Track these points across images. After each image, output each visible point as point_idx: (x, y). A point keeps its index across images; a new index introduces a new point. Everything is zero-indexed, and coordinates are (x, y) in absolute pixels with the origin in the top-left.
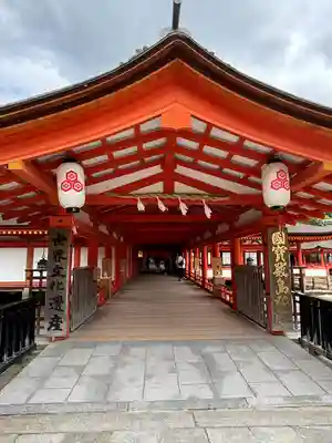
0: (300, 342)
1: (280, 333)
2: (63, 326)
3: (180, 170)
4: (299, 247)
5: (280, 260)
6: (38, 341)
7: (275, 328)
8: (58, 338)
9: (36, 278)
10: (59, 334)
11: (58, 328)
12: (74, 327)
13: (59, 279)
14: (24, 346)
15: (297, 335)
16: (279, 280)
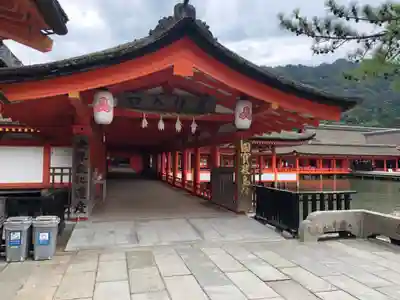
1: (243, 213)
2: (85, 210)
5: (246, 163)
7: (240, 210)
8: (82, 219)
10: (82, 215)
11: (82, 211)
13: (81, 175)
15: (253, 215)
16: (244, 177)
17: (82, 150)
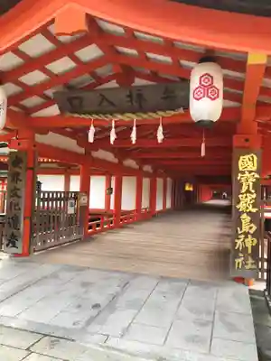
2: (19, 244)
5: (248, 191)
10: (14, 250)
11: (14, 246)
13: (16, 200)
16: (244, 216)
17: (17, 170)
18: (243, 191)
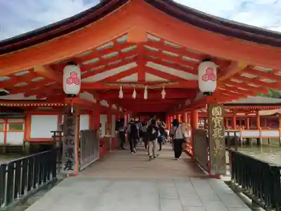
0: (228, 183)
2: (73, 167)
3: (149, 64)
4: (257, 114)
5: (218, 127)
6: (58, 177)
7: (213, 173)
8: (71, 175)
9: (57, 136)
10: (70, 172)
11: (70, 169)
12: (82, 169)
13: (70, 137)
14: (49, 179)
15: (229, 179)
16: (217, 140)
18: (216, 126)
